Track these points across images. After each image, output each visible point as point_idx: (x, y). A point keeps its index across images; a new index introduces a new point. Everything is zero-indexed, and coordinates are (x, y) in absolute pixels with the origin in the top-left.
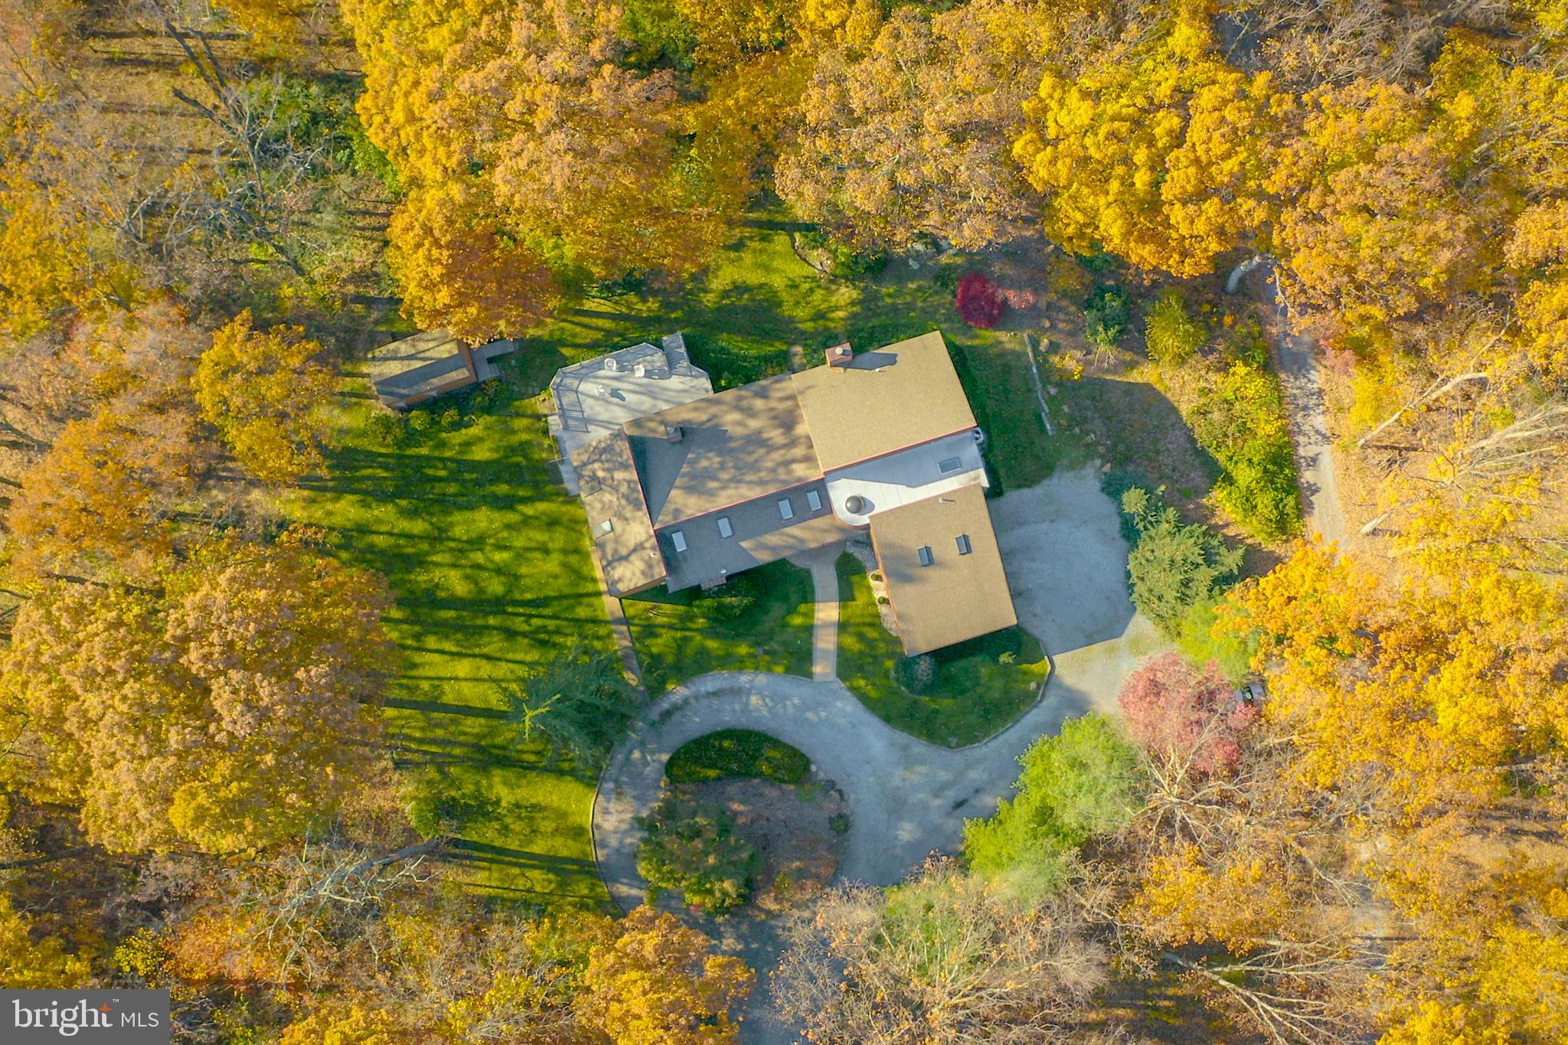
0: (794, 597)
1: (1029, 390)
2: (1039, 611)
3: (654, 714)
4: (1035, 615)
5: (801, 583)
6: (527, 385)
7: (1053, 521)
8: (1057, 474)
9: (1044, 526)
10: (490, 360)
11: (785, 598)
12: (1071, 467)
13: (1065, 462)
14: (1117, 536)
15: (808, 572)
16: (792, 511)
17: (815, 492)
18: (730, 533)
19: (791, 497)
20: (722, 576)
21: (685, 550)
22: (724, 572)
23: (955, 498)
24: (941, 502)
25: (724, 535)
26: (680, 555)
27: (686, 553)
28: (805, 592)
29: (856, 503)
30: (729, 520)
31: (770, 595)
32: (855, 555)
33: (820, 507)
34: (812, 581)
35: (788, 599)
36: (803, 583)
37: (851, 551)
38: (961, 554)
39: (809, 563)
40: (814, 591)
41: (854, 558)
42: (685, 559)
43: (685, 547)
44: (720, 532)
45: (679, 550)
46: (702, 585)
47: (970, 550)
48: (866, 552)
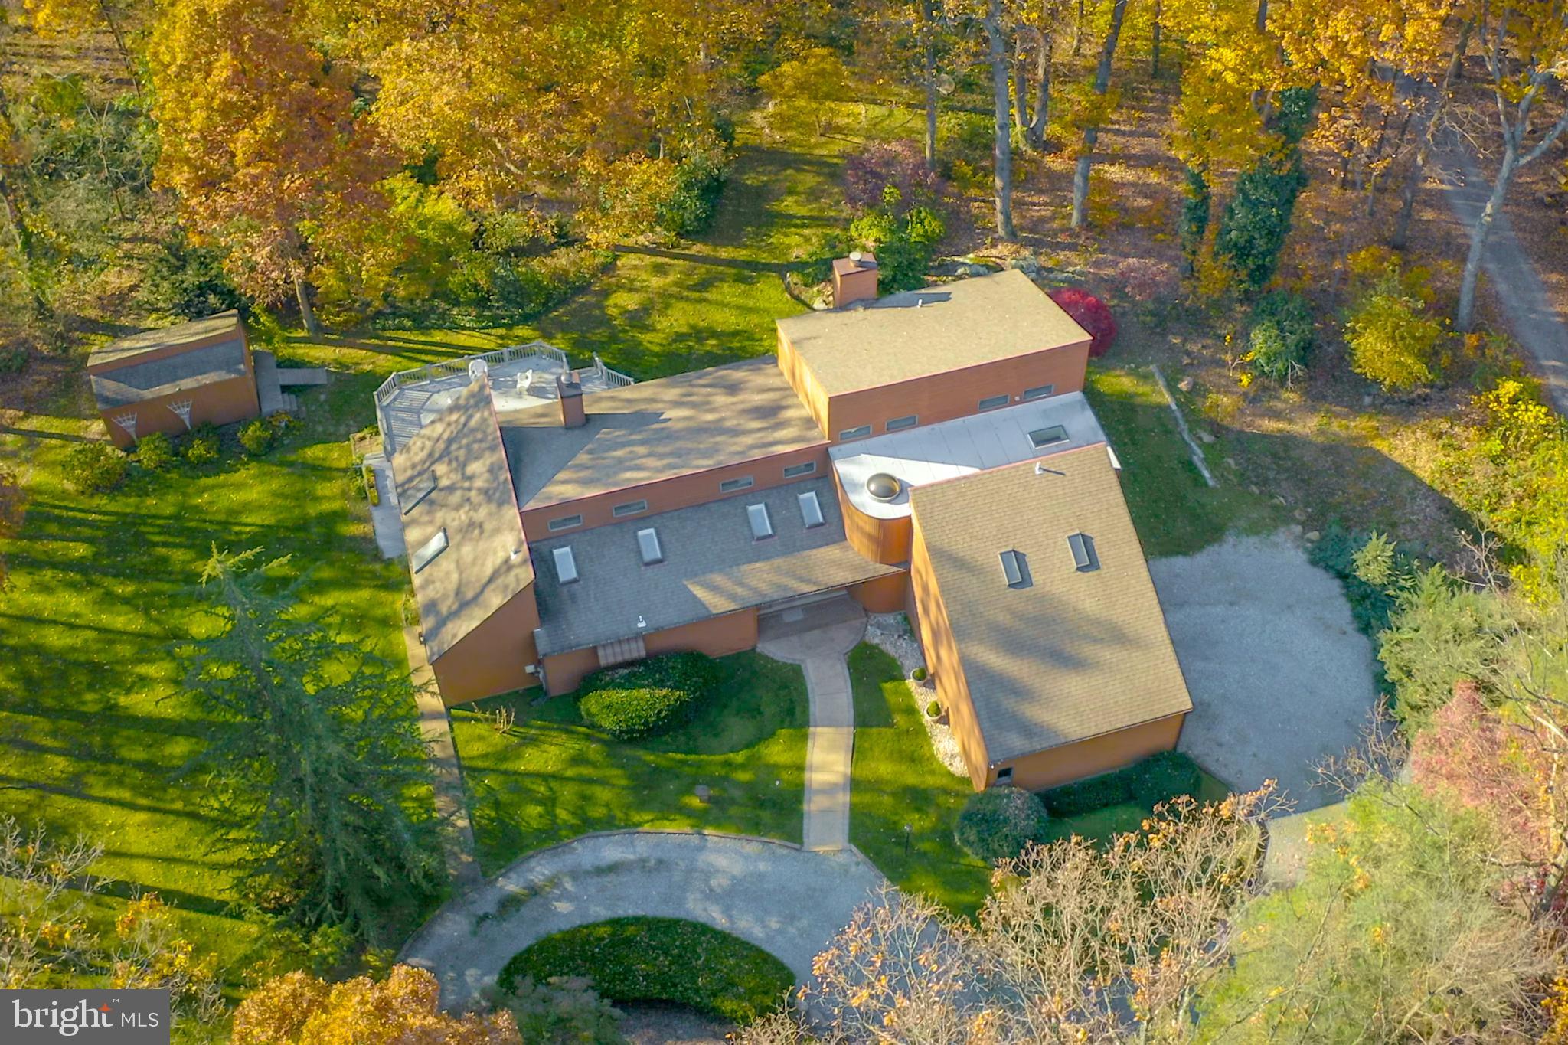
0: (769, 710)
1: (1167, 432)
2: (1226, 738)
3: (487, 903)
4: (1220, 745)
5: (784, 686)
6: (338, 423)
7: (1232, 604)
8: (1231, 540)
9: (1219, 610)
10: (285, 389)
11: (755, 712)
12: (1254, 529)
13: (1242, 523)
14: (1350, 629)
15: (797, 672)
16: (771, 524)
17: (813, 494)
18: (659, 555)
19: (770, 501)
20: (639, 636)
21: (575, 581)
22: (642, 625)
23: (1062, 468)
24: (1038, 472)
25: (647, 557)
26: (565, 590)
27: (575, 586)
28: (791, 701)
29: (886, 482)
30: (658, 534)
31: (725, 706)
32: (882, 647)
33: (821, 520)
34: (803, 684)
35: (760, 713)
36: (787, 687)
37: (876, 641)
38: (1079, 569)
39: (798, 656)
40: (807, 701)
41: (881, 652)
42: (573, 598)
43: (574, 575)
44: (639, 553)
45: (562, 578)
46: (601, 652)
47: (1098, 568)
48: (904, 644)
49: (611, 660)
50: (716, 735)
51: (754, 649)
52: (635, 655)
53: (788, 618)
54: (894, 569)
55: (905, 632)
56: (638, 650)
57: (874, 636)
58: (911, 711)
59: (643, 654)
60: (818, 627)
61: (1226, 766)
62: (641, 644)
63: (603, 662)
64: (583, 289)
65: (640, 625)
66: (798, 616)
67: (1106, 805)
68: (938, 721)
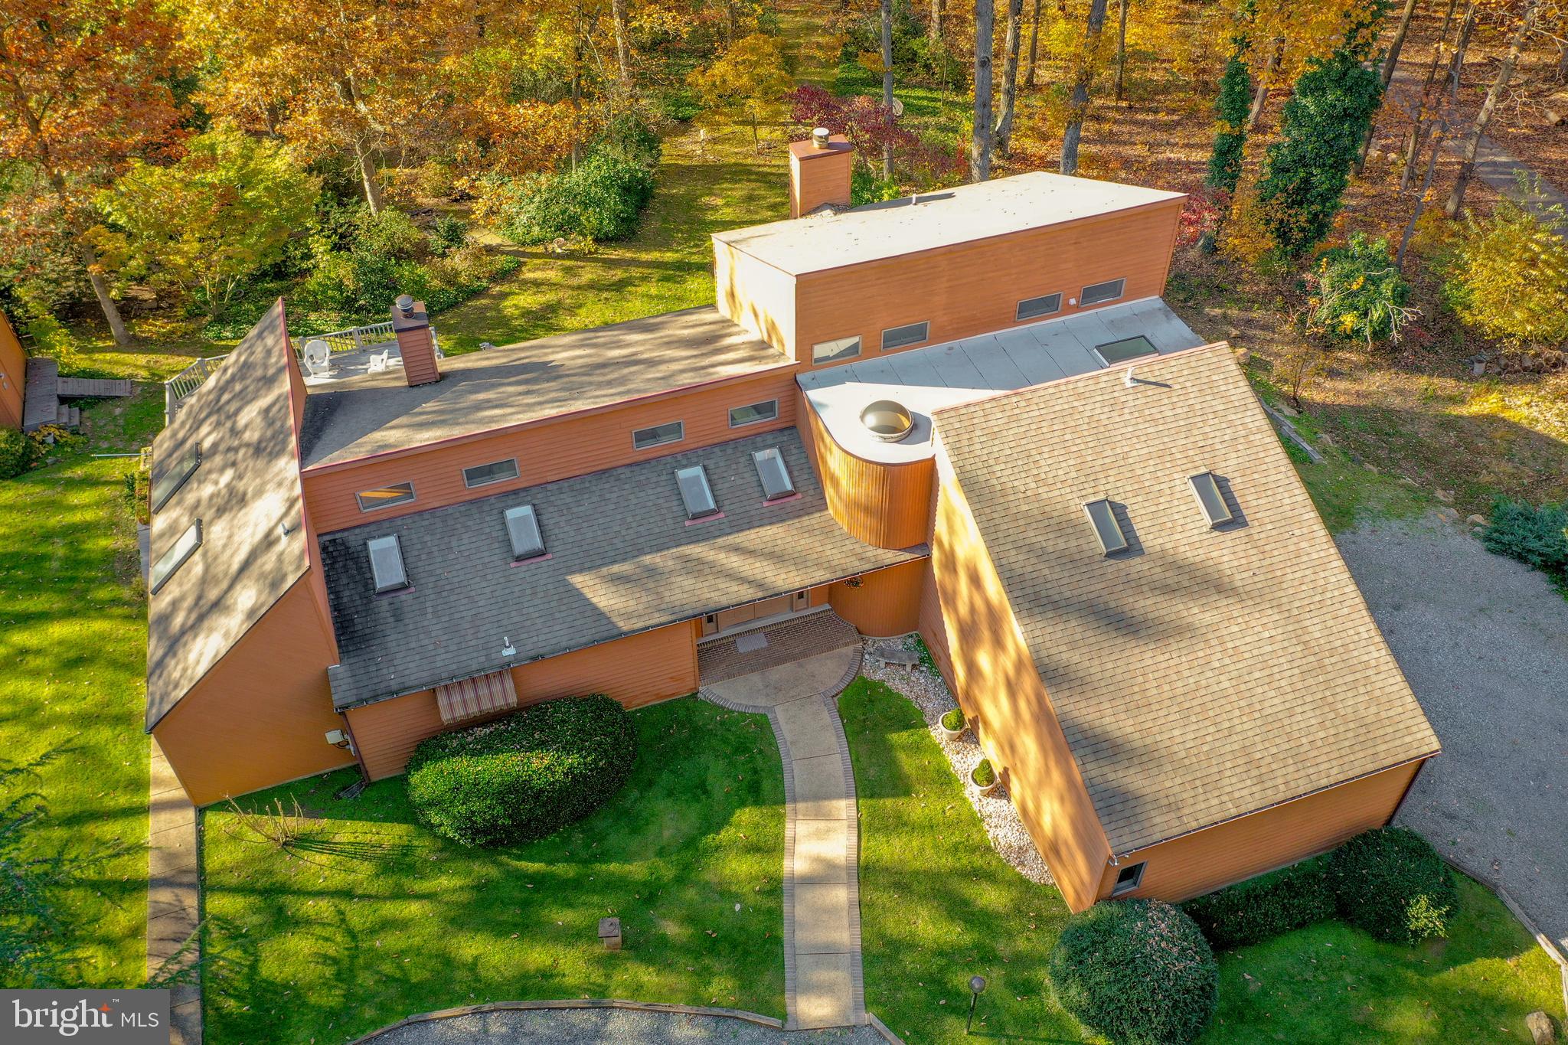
0: (720, 784)
2: (1455, 805)
5: (743, 748)
11: (701, 789)
15: (762, 726)
16: (714, 496)
17: (775, 452)
18: (538, 543)
19: (711, 464)
20: (505, 669)
21: (403, 587)
22: (510, 652)
23: (1167, 377)
24: (1129, 384)
25: (519, 548)
26: (384, 602)
27: (403, 596)
28: (755, 771)
29: (889, 418)
30: (538, 514)
31: (650, 784)
32: (889, 684)
33: (789, 487)
34: (772, 743)
35: (706, 792)
36: (746, 750)
37: (879, 676)
38: (1216, 527)
39: (762, 702)
40: (780, 769)
41: (889, 691)
42: (398, 616)
43: (400, 577)
44: (507, 542)
45: (380, 584)
46: (442, 700)
47: (1245, 524)
48: (920, 679)
49: (460, 713)
50: (635, 831)
51: (694, 695)
52: (500, 703)
53: (744, 647)
54: (906, 556)
55: (922, 661)
56: (503, 695)
57: (877, 672)
58: (945, 780)
59: (513, 700)
60: (793, 658)
61: (1470, 851)
62: (509, 684)
63: (446, 717)
64: (476, 294)
65: (507, 652)
66: (760, 642)
67: (1301, 925)
68: (989, 794)
